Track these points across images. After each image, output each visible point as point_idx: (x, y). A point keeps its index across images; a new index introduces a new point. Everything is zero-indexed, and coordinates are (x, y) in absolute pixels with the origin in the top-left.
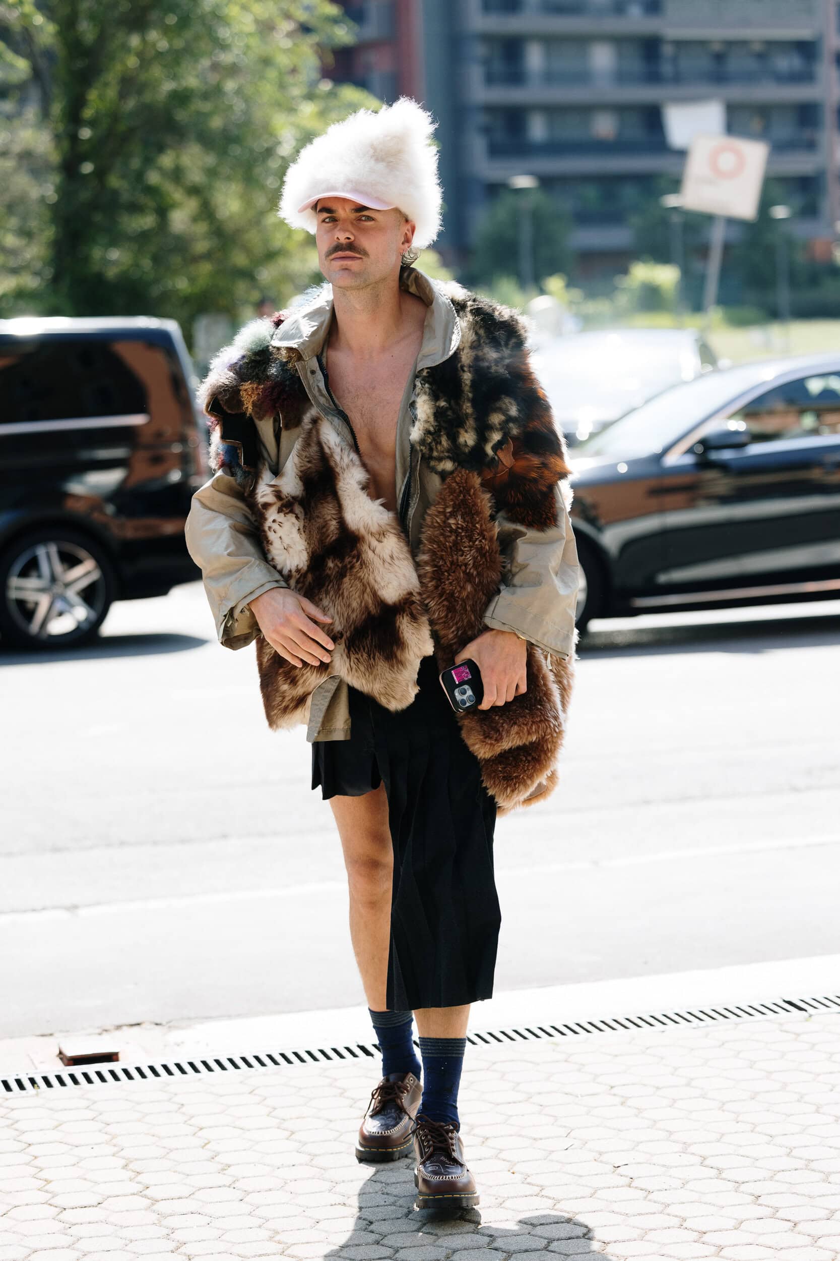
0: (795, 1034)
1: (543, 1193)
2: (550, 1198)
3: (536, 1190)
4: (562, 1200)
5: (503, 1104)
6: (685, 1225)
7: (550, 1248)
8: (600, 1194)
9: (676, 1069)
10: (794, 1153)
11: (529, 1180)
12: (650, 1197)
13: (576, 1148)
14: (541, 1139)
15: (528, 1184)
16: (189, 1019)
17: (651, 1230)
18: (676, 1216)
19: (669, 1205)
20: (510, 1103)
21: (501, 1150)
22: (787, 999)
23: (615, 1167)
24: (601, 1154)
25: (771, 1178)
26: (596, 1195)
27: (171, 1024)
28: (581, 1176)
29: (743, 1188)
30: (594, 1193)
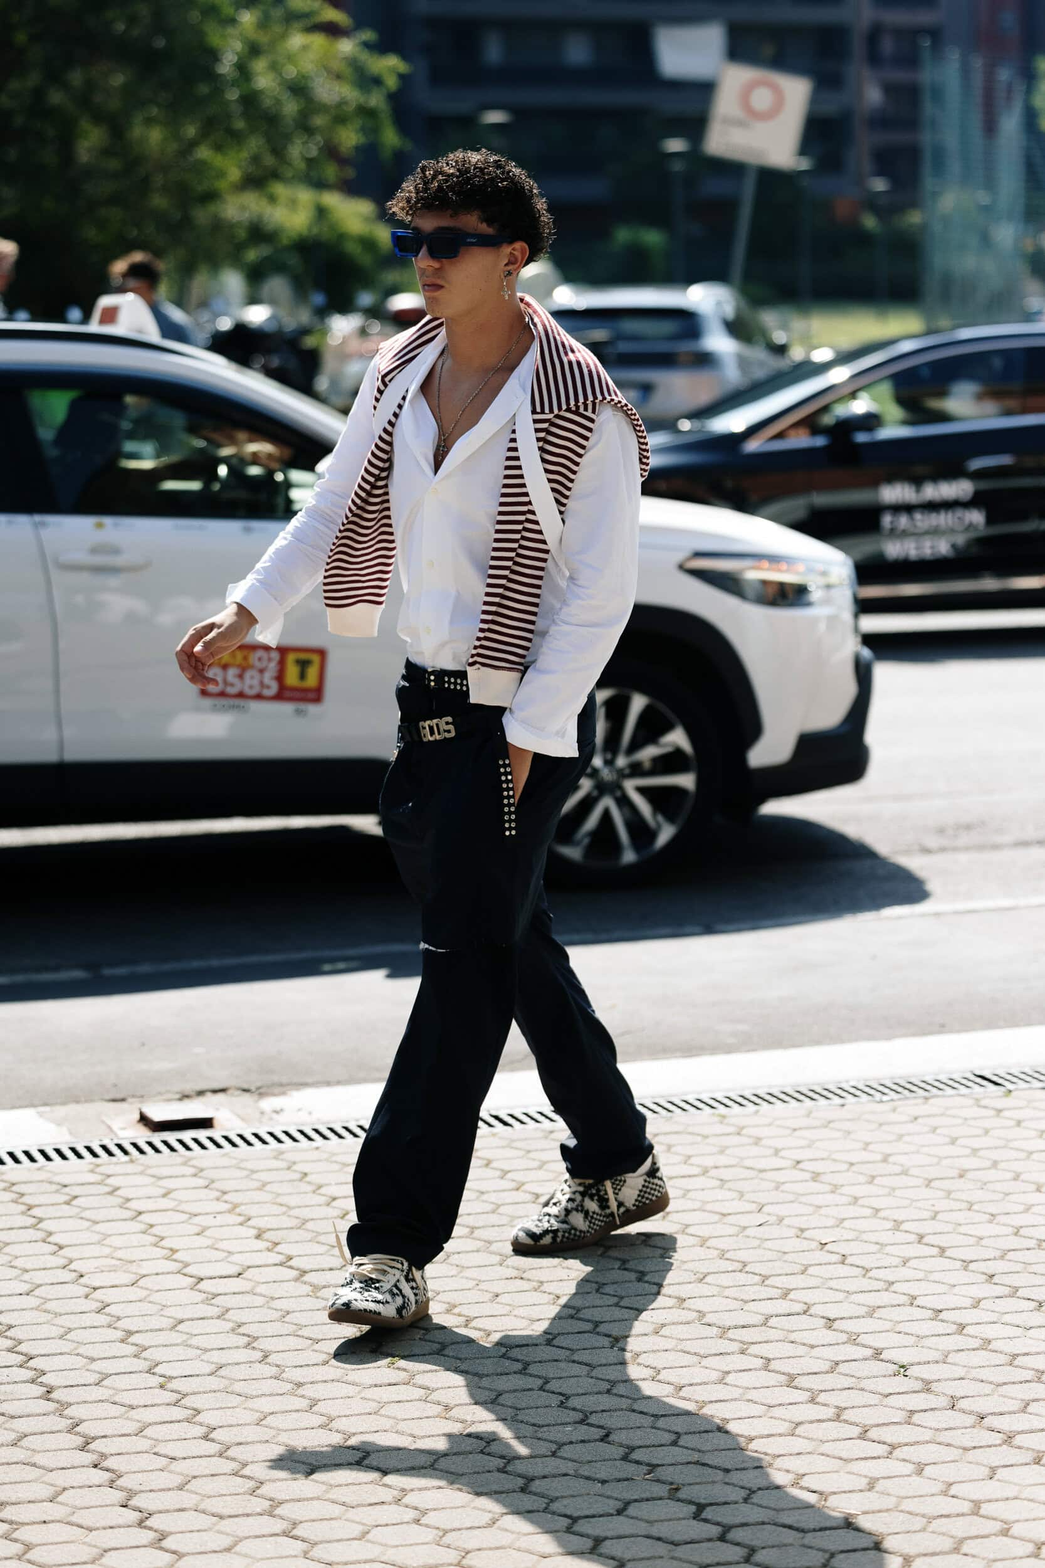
0: (996, 1109)
1: (747, 1269)
2: (756, 1274)
3: (739, 1266)
4: (770, 1276)
5: (676, 1177)
6: (916, 1303)
7: (768, 1324)
8: (811, 1270)
9: (867, 1144)
10: (1022, 1232)
11: (727, 1256)
12: (869, 1274)
13: (772, 1224)
14: (729, 1214)
15: (727, 1259)
16: (281, 1085)
17: (879, 1307)
18: (904, 1294)
19: (893, 1283)
21: (687, 1226)
22: (978, 1073)
23: (822, 1244)
24: (802, 1230)
25: (1002, 1257)
26: (808, 1272)
27: (261, 1090)
28: (785, 1253)
29: (972, 1266)
30: (806, 1269)
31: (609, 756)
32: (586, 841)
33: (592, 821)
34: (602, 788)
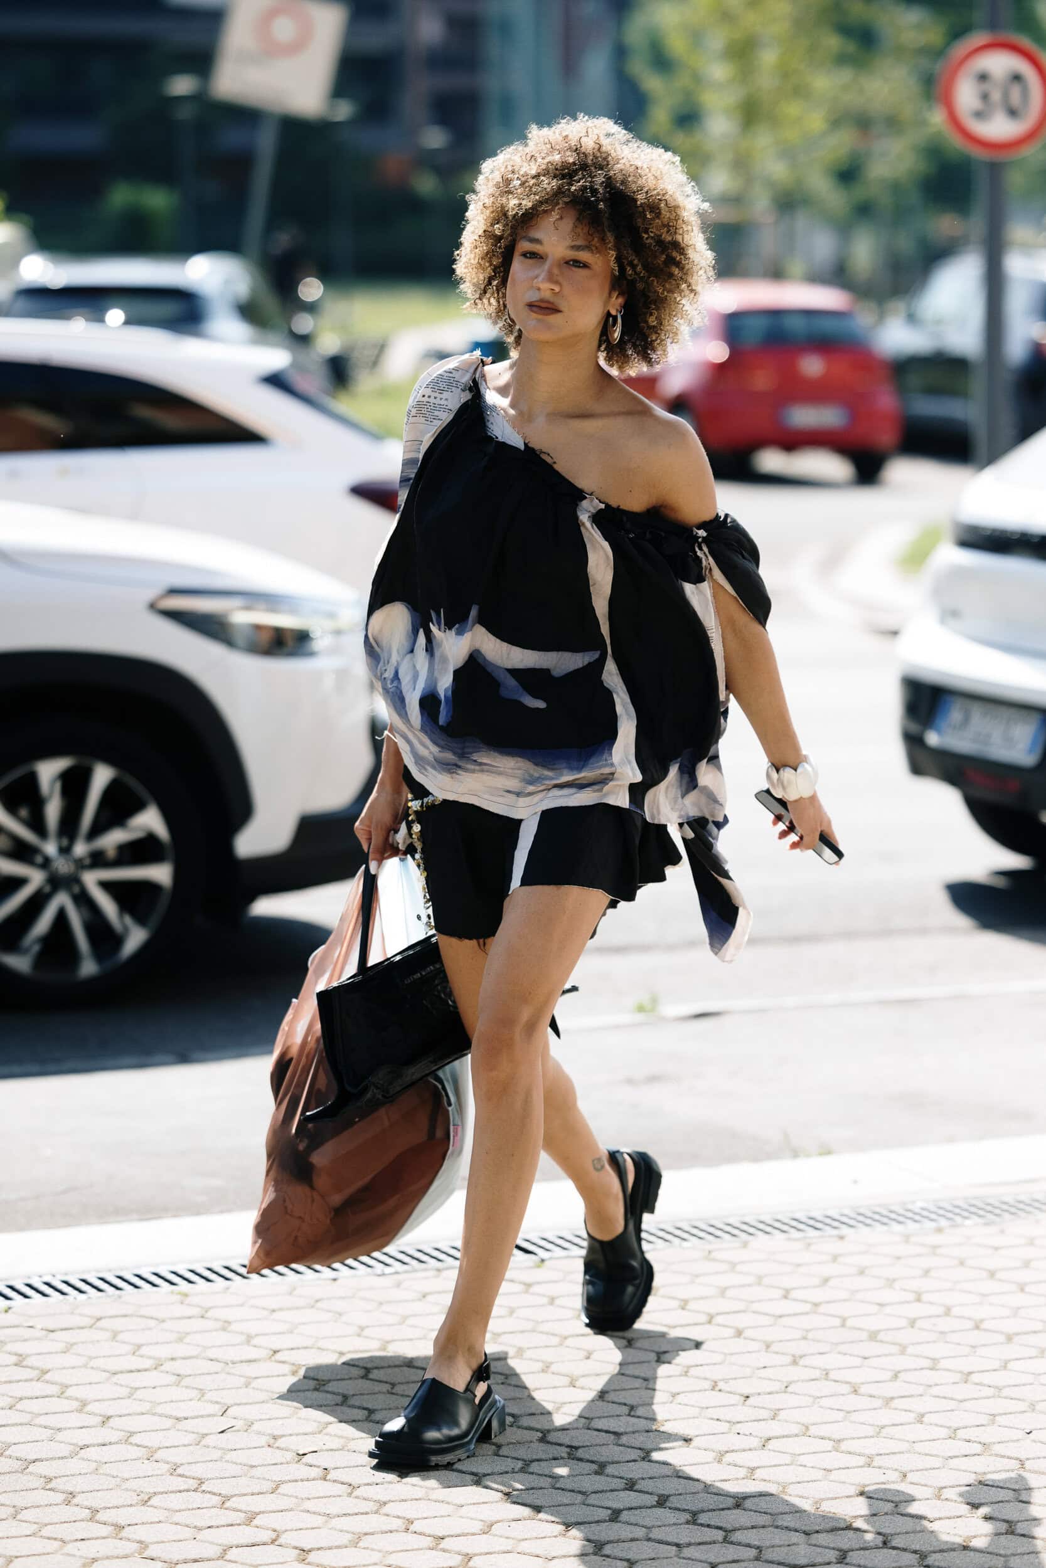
0: (525, 1284)
1: (204, 1487)
2: (214, 1494)
3: (193, 1484)
4: (232, 1496)
5: (122, 1372)
6: (412, 1528)
7: (227, 1557)
8: (283, 1489)
9: (362, 1329)
11: (180, 1471)
12: (356, 1493)
13: (239, 1431)
14: (186, 1419)
15: (180, 1475)
17: (366, 1534)
18: (398, 1517)
19: (385, 1503)
20: (131, 1371)
21: (132, 1434)
23: (298, 1454)
24: (275, 1438)
26: (279, 1490)
28: (252, 1467)
30: (277, 1487)
31: (65, 842)
32: (36, 948)
33: (43, 924)
34: (56, 882)
